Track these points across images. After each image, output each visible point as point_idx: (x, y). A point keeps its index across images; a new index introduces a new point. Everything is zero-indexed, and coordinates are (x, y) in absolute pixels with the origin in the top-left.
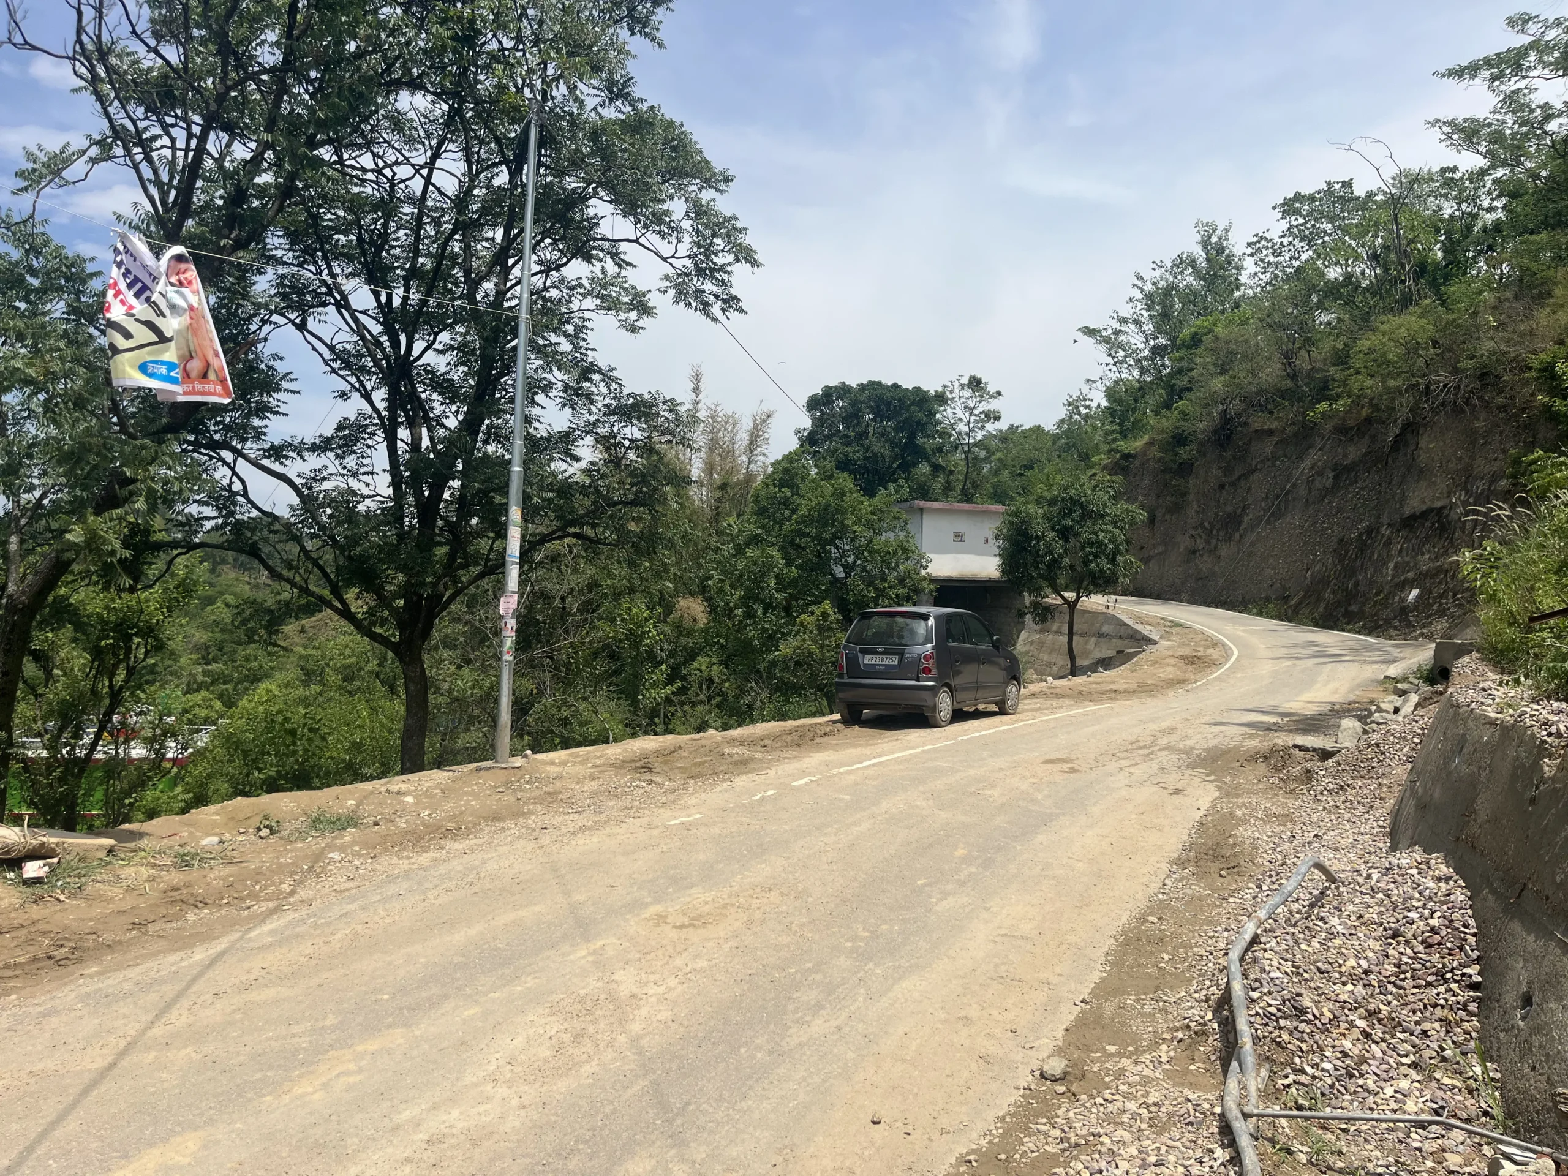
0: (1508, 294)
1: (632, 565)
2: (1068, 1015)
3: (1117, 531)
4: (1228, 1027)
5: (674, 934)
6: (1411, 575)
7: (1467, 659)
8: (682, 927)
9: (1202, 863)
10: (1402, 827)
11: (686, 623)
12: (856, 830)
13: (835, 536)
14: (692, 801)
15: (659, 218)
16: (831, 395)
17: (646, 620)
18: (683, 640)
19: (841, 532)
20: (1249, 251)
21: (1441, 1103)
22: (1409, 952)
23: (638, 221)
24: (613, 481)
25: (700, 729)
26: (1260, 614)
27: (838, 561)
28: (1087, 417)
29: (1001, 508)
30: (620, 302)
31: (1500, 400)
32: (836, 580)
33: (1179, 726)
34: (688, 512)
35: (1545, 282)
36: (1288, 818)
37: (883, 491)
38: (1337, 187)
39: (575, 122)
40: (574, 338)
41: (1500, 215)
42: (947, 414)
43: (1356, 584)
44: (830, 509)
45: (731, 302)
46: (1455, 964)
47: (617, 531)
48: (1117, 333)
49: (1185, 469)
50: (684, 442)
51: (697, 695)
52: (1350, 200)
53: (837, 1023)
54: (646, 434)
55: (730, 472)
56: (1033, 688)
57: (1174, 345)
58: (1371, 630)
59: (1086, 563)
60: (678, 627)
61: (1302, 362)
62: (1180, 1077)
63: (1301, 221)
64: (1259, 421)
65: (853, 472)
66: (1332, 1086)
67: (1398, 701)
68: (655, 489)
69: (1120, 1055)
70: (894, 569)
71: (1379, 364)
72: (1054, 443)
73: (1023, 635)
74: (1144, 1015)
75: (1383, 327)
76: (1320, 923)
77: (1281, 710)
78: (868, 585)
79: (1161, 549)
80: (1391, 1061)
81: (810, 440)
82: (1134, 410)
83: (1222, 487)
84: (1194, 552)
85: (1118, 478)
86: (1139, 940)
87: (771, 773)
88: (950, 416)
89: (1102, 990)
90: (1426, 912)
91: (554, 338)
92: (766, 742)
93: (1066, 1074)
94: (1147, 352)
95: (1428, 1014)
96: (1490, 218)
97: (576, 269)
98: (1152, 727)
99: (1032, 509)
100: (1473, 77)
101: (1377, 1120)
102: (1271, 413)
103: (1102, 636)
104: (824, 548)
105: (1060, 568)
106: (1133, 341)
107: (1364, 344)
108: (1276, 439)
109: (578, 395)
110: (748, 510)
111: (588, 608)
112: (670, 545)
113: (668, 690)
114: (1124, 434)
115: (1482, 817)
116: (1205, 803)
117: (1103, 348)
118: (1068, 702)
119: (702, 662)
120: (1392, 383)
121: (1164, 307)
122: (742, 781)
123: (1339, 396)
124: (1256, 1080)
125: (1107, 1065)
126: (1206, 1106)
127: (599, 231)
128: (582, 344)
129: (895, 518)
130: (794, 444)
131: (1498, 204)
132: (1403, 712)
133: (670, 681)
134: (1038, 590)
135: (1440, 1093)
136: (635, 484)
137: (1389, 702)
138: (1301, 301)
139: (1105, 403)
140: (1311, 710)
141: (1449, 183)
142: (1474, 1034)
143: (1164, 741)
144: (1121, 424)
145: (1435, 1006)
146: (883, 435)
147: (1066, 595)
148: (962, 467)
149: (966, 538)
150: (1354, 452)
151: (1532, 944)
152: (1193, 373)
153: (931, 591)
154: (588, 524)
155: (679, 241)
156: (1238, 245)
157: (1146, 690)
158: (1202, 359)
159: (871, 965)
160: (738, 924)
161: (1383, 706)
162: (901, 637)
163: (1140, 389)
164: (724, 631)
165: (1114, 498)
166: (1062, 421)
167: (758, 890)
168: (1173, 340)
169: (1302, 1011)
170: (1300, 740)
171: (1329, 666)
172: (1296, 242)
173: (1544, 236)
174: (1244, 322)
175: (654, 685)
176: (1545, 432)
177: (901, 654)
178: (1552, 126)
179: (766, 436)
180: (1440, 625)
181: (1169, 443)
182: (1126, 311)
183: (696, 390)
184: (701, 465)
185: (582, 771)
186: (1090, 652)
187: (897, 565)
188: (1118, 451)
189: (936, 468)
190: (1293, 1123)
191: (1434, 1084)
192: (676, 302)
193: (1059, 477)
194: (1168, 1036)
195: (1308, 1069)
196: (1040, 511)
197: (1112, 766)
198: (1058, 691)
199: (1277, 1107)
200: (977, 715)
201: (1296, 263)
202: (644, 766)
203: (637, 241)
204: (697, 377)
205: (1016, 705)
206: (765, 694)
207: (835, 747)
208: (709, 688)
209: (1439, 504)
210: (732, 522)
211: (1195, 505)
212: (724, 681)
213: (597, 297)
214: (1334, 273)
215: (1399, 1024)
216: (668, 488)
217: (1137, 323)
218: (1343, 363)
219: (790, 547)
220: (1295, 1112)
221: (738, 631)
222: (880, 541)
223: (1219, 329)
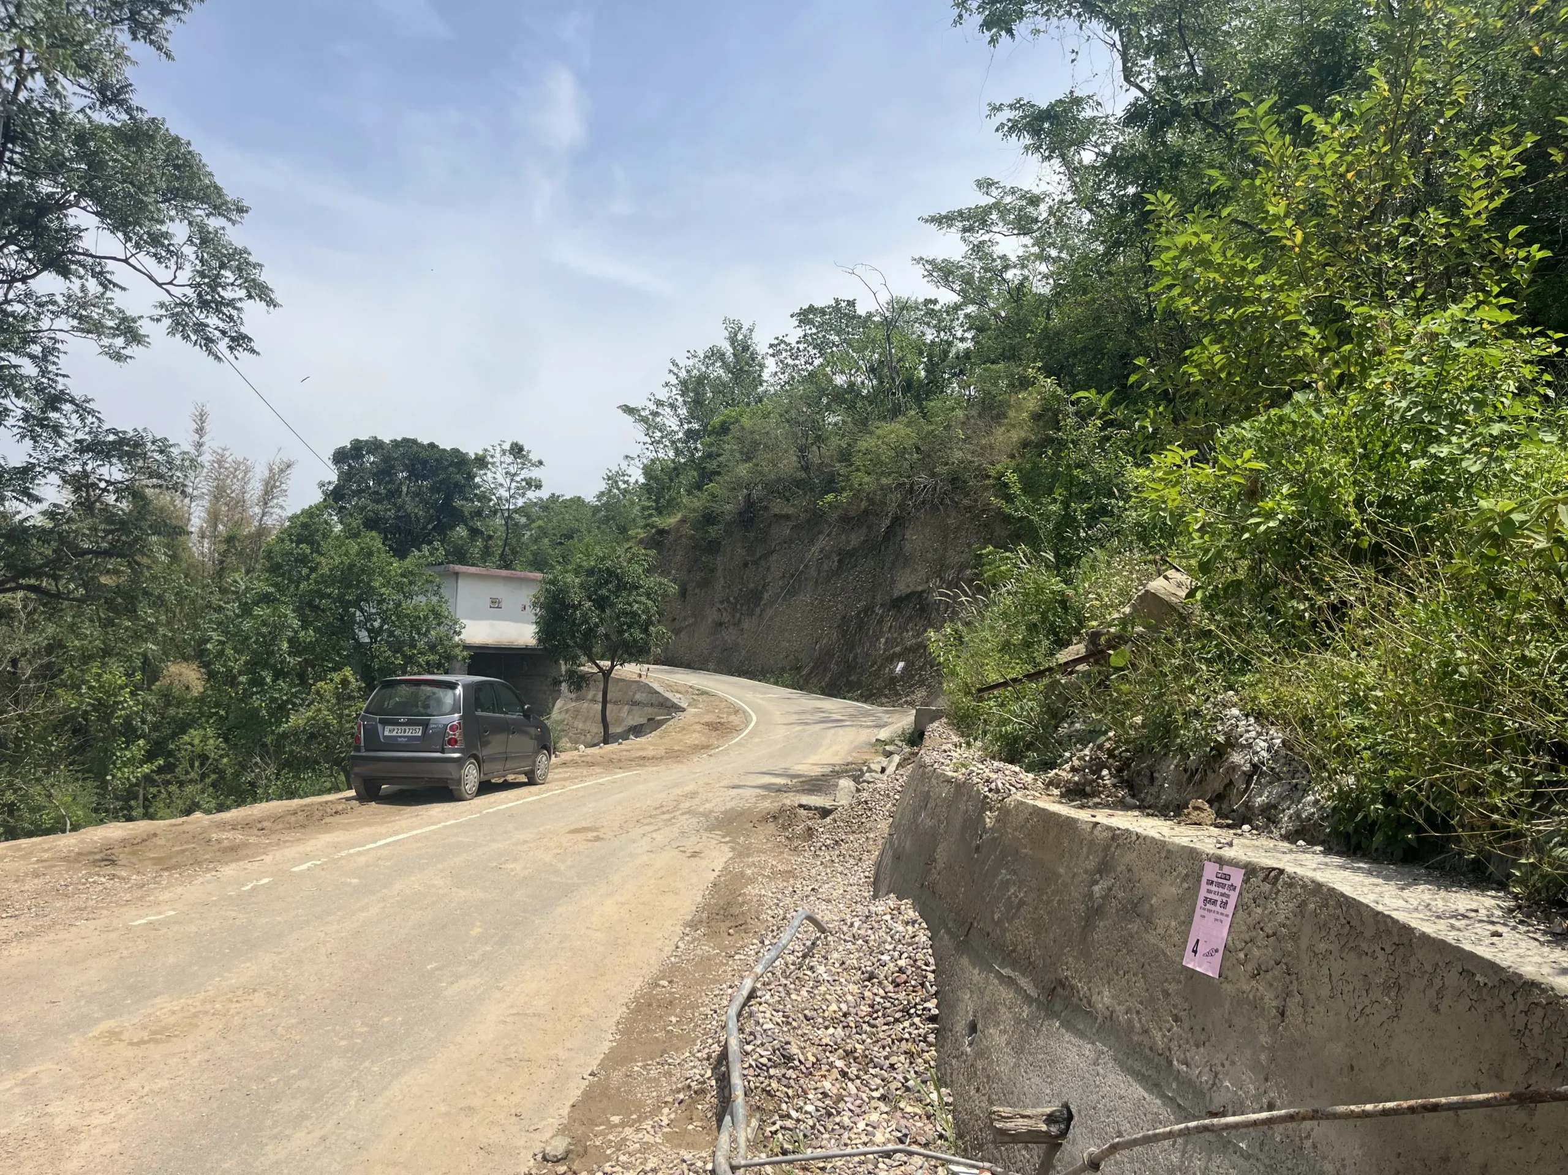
0: (974, 413)
1: (108, 623)
2: (575, 1090)
3: (650, 603)
4: (724, 1081)
5: (129, 1053)
6: (898, 649)
7: (936, 724)
8: (142, 1042)
9: (713, 923)
10: (882, 877)
11: (176, 692)
12: (362, 916)
13: (360, 599)
14: (165, 896)
15: (155, 240)
16: (361, 449)
17: (122, 688)
18: (172, 711)
19: (367, 594)
20: (771, 351)
21: (904, 1131)
22: (881, 992)
23: (128, 239)
24: (84, 526)
25: (188, 812)
26: (776, 683)
27: (363, 625)
28: (625, 492)
29: (538, 575)
30: (103, 326)
31: (966, 502)
32: (359, 645)
33: (700, 790)
34: (184, 565)
35: (1001, 404)
36: (790, 874)
37: (416, 553)
38: (843, 304)
39: (55, 120)
40: (43, 360)
41: (969, 344)
42: (485, 479)
43: (855, 657)
44: (355, 570)
45: (239, 341)
46: (918, 1000)
47: (85, 585)
48: (655, 414)
49: (713, 547)
50: (179, 488)
51: (187, 773)
52: (854, 317)
53: (322, 1133)
54: (127, 476)
55: (238, 524)
56: (564, 756)
57: (705, 430)
58: (866, 698)
59: (621, 632)
60: (167, 697)
61: (814, 456)
62: (677, 1138)
63: (814, 330)
64: (778, 507)
65: (384, 532)
66: (813, 1127)
67: (884, 762)
68: (137, 539)
69: (623, 1125)
70: (425, 635)
71: (876, 465)
72: (594, 515)
73: (559, 703)
74: (650, 1080)
75: (879, 432)
76: (809, 973)
77: (791, 772)
78: (396, 652)
79: (691, 620)
80: (864, 1096)
81: (336, 496)
82: (669, 488)
83: (746, 565)
84: (721, 624)
85: (653, 552)
86: (650, 1005)
87: (268, 859)
88: (491, 480)
89: (612, 1060)
90: (896, 954)
91: (14, 359)
92: (265, 824)
93: (568, 1152)
94: (681, 435)
95: (895, 1048)
96: (962, 346)
97: (47, 283)
98: (678, 791)
99: (570, 578)
100: (949, 226)
101: (850, 1155)
102: (788, 500)
103: (635, 703)
104: (346, 610)
105: (595, 637)
106: (667, 423)
107: (863, 444)
108: (791, 524)
109: (42, 426)
110: (258, 566)
111: (48, 673)
112: (159, 602)
113: (146, 769)
114: (659, 511)
115: (940, 865)
116: (719, 865)
117: (641, 427)
118: (597, 769)
119: (194, 735)
120: (884, 481)
121: (697, 394)
122: (229, 871)
123: (843, 489)
124: (745, 1133)
125: (611, 1137)
126: (699, 1164)
127: (80, 244)
128: (51, 368)
129: (427, 581)
130: (316, 497)
131: (969, 335)
132: (887, 772)
133: (150, 757)
134: (575, 658)
135: (903, 1122)
136: (112, 532)
137: (877, 762)
138: (813, 401)
139: (642, 480)
140: (816, 771)
141: (931, 313)
142: (932, 1063)
143: (685, 805)
144: (657, 501)
145: (901, 1040)
146: (417, 495)
147: (602, 663)
148: (501, 533)
149: (503, 604)
150: (855, 540)
151: (975, 975)
152: (721, 459)
153: (464, 659)
154: (48, 576)
155: (179, 267)
156: (761, 344)
157: (673, 756)
158: (729, 445)
159: (367, 1063)
160: (211, 1034)
161: (873, 766)
162: (427, 707)
163: (675, 469)
164: (225, 700)
165: (648, 571)
166: (602, 494)
167: (240, 992)
168: (705, 426)
169: (789, 1058)
170: (806, 800)
171: (832, 731)
172: (810, 348)
173: (1001, 366)
174: (766, 416)
175: (131, 761)
176: (1001, 531)
177: (426, 725)
178: (1009, 275)
179: (284, 486)
180: (920, 694)
181: (699, 522)
182: (663, 394)
183: (200, 431)
184: (203, 515)
185: (21, 866)
186: (623, 720)
187: (428, 631)
188: (653, 527)
189: (474, 532)
190: (777, 1167)
191: (899, 1114)
192: (172, 332)
193: (598, 547)
194: (669, 1099)
195: (794, 1114)
196: (577, 580)
197: (637, 832)
198: (589, 759)
199: (763, 1155)
200: (507, 786)
201: (810, 368)
202: (106, 858)
203: (126, 261)
204: (202, 418)
205: (545, 775)
206: (272, 770)
207: (345, 827)
208: (202, 765)
209: (920, 588)
210: (238, 579)
211: (722, 581)
212: (222, 756)
213: (74, 317)
214: (840, 380)
215: (872, 1060)
216: (154, 538)
217: (673, 406)
218: (846, 460)
219: (307, 608)
220: (780, 1158)
221: (242, 700)
222: (408, 606)
223: (744, 420)
